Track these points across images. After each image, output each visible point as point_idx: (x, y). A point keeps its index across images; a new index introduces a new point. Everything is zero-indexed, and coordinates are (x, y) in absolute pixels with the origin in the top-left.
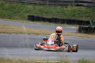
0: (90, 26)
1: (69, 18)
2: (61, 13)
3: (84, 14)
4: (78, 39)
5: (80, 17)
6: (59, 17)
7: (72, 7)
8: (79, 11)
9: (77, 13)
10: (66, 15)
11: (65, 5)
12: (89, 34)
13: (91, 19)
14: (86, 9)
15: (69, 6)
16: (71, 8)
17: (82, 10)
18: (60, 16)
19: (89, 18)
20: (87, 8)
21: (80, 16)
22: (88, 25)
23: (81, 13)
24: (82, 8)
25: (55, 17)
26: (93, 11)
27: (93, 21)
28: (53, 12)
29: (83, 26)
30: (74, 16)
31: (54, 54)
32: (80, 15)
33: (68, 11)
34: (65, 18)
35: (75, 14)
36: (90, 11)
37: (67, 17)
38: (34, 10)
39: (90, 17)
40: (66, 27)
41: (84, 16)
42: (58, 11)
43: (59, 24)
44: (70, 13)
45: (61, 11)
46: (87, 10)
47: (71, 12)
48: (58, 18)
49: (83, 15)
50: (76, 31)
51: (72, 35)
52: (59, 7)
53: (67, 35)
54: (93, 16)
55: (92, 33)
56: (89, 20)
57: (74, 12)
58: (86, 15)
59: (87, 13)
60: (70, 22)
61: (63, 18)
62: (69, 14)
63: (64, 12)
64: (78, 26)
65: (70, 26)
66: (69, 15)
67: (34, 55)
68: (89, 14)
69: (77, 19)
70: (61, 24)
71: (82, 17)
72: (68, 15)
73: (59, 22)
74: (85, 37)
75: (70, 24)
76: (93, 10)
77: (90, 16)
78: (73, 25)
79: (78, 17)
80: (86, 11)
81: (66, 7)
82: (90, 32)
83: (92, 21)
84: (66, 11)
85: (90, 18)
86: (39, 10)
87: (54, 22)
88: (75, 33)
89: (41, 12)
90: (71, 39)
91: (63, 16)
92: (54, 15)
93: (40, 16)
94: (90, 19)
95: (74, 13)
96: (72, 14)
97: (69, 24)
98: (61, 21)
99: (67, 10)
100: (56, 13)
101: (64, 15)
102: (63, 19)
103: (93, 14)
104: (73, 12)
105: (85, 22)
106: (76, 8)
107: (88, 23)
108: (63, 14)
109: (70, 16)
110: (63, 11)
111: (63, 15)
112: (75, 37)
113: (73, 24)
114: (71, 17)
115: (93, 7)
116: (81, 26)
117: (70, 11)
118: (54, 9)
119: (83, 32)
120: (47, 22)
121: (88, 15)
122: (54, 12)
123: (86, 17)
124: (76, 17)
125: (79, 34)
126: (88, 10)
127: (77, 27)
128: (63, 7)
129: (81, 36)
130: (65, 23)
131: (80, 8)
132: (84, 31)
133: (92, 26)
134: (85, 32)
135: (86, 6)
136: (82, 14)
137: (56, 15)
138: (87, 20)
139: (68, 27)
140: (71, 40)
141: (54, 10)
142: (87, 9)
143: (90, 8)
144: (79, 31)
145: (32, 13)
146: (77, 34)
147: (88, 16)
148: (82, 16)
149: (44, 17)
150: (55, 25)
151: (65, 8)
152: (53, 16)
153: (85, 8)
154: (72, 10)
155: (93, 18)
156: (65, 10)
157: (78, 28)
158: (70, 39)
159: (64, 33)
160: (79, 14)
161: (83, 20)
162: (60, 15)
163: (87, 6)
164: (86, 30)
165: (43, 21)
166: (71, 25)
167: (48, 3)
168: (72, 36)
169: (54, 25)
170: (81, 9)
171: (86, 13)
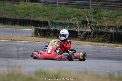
0: (49, 28)
1: (22, 17)
2: (11, 11)
3: (41, 13)
4: (33, 45)
5: (36, 16)
6: (8, 16)
7: (25, 3)
8: (35, 8)
9: (33, 11)
10: (17, 13)
11: (16, 1)
12: (48, 38)
13: (50, 18)
14: (43, 6)
15: (21, 3)
16: (23, 4)
17: (38, 7)
18: (10, 16)
20: (45, 5)
21: (36, 15)
22: (46, 27)
24: (38, 5)
25: (3, 16)
26: (52, 9)
27: (53, 21)
28: (0, 10)
29: (39, 28)
30: (27, 15)
31: (3, 64)
32: (36, 13)
33: (20, 8)
35: (30, 13)
36: (48, 8)
39: (49, 16)
40: (18, 29)
41: (41, 15)
42: (7, 9)
43: (9, 25)
44: (24, 11)
45: (11, 9)
47: (24, 10)
48: (7, 17)
49: (40, 14)
50: (31, 35)
53: (21, 39)
54: (52, 14)
55: (52, 36)
56: (48, 20)
57: (28, 10)
58: (43, 13)
59: (44, 11)
60: (24, 23)
61: (13, 17)
62: (21, 12)
63: (15, 11)
64: (34, 27)
65: (23, 28)
66: (22, 14)
68: (47, 13)
69: (32, 18)
70: (12, 25)
71: (39, 16)
72: (20, 13)
73: (9, 22)
74: (43, 42)
75: (23, 26)
76: (52, 7)
77: (48, 15)
78: (27, 27)
79: (33, 17)
80: (43, 9)
82: (49, 36)
83: (51, 22)
84: (17, 8)
85: (49, 17)
87: (3, 23)
88: (30, 37)
90: (26, 44)
91: (14, 15)
92: (3, 14)
94: (49, 18)
95: (28, 12)
96: (26, 13)
97: (22, 26)
98: (11, 21)
99: (19, 7)
100: (4, 11)
101: (16, 14)
102: (14, 19)
103: (52, 13)
104: (27, 10)
105: (43, 23)
106: (31, 5)
107: (46, 24)
108: (14, 12)
109: (23, 15)
110: (14, 9)
111: (13, 13)
112: (31, 43)
113: (27, 25)
114: (25, 17)
115: (52, 3)
118: (2, 6)
119: (40, 35)
121: (46, 14)
122: (2, 10)
123: (44, 17)
124: (31, 16)
125: (36, 39)
126: (46, 8)
127: (32, 29)
128: (13, 4)
129: (37, 41)
130: (16, 24)
131: (35, 5)
132: (42, 34)
133: (51, 28)
134: (43, 36)
135: (43, 2)
136: (38, 12)
137: (5, 14)
138: (44, 20)
139: (20, 29)
140: (26, 46)
141: (2, 7)
142: (45, 6)
143: (48, 5)
144: (35, 35)
146: (33, 38)
147: (46, 16)
148: (38, 14)
150: (4, 27)
151: (16, 5)
152: (1, 15)
153: (42, 5)
154: (25, 8)
155: (52, 18)
156: (16, 8)
157: (34, 30)
158: (24, 44)
159: (15, 37)
161: (40, 20)
162: (10, 14)
163: (45, 2)
164: (44, 33)
166: (24, 27)
168: (26, 41)
169: (2, 27)
170: (37, 7)
171: (43, 12)
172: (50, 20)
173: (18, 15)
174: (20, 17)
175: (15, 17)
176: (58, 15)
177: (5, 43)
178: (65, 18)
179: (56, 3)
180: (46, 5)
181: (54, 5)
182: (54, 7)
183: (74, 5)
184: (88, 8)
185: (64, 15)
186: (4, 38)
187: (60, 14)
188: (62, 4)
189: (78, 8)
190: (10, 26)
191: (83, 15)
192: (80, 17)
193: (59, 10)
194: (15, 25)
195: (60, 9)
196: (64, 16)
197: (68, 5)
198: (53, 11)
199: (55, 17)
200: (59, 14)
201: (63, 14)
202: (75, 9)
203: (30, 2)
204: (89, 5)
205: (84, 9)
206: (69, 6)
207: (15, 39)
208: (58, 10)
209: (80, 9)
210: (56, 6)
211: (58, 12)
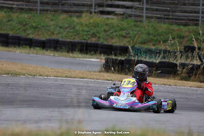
0: (129, 57)
1: (85, 40)
2: (67, 28)
3: (116, 32)
4: (102, 85)
5: (108, 37)
6: (62, 37)
7: (91, 15)
8: (106, 25)
9: (102, 29)
10: (77, 33)
11: (76, 12)
12: (126, 74)
13: (132, 41)
14: (120, 20)
15: (84, 15)
16: (88, 18)
17: (112, 23)
18: (66, 37)
19: (126, 40)
20: (123, 18)
21: (107, 35)
22: (124, 56)
23: (110, 29)
24: (112, 19)
25: (54, 37)
26: (135, 25)
27: (136, 46)
28: (50, 26)
30: (94, 35)
31: (52, 117)
32: (108, 33)
33: (82, 25)
34: (77, 40)
35: (98, 33)
36: (128, 24)
37: (79, 37)
38: (9, 21)
39: (129, 37)
40: (77, 59)
41: (116, 35)
42: (61, 25)
43: (62, 52)
44: (88, 29)
45: (67, 25)
46: (123, 23)
47: (89, 27)
48: (61, 39)
49: (114, 34)
50: (98, 69)
51: (92, 77)
52: (64, 16)
53: (81, 76)
54: (135, 35)
56: (127, 44)
57: (95, 27)
58: (120, 33)
59: (122, 29)
60: (87, 48)
61: (71, 39)
62: (83, 31)
63: (74, 28)
64: (104, 56)
65: (86, 58)
66: (85, 33)
67: (8, 120)
68: (127, 32)
70: (68, 52)
71: (112, 38)
72: (81, 33)
73: (64, 48)
75: (87, 53)
76: (135, 23)
77: (128, 35)
78: (92, 55)
79: (103, 38)
80: (120, 25)
81: (78, 17)
82: (129, 71)
83: (133, 47)
84: (77, 24)
85: (129, 39)
86: (20, 23)
87: (52, 49)
88: (98, 72)
89: (24, 25)
90: (89, 85)
91: (72, 36)
92: (53, 34)
93: (23, 35)
94: (129, 41)
95: (94, 30)
96: (92, 32)
97: (84, 53)
98: (67, 46)
99: (81, 22)
100: (56, 28)
101: (75, 34)
102: (71, 42)
103: (136, 33)
104: (93, 28)
105: (119, 49)
106: (100, 19)
107: (124, 50)
108: (71, 30)
109: (86, 36)
110: (72, 26)
111: (71, 32)
112: (98, 82)
113: (93, 52)
114: (89, 38)
115: (135, 16)
116: (110, 57)
117: (87, 25)
118: (52, 20)
119: (114, 70)
120: (36, 48)
121: (124, 34)
122: (52, 27)
123: (121, 38)
124: (99, 37)
125: (106, 75)
126: (125, 24)
127: (101, 59)
128: (71, 16)
129: (109, 78)
130: (75, 51)
131: (108, 19)
132: (117, 68)
133: (133, 58)
134: (118, 71)
135: (121, 15)
136: (111, 31)
137: (57, 34)
138: (122, 44)
139: (81, 59)
140: (90, 87)
141: (52, 23)
142: (123, 21)
143: (129, 20)
144: (105, 68)
145: (3, 28)
146: (102, 73)
147: (124, 37)
148: (111, 35)
149: (31, 36)
150: (54, 56)
151: (75, 19)
152: (50, 35)
153: (118, 19)
154: (90, 23)
155: (135, 40)
156: (75, 24)
157: (104, 61)
158: (86, 84)
159: (73, 73)
160: (105, 31)
161: (115, 45)
162: (65, 33)
163: (123, 14)
164: (120, 66)
165: (28, 47)
166: (88, 56)
167: (39, 7)
168: (91, 79)
169: (52, 55)
170: (110, 22)
171: (120, 30)
172: (132, 45)
173: (78, 36)
174: (81, 38)
175: (74, 39)
176: (144, 37)
177: (55, 83)
178: (156, 41)
179: (142, 16)
180: (125, 20)
181: (138, 19)
182: (139, 23)
183: (172, 19)
184: (197, 25)
185: (155, 36)
186: (55, 73)
187: (149, 34)
188: (152, 18)
189: (179, 24)
190: (64, 53)
191: (186, 36)
192: (182, 40)
193: (147, 28)
194: (72, 52)
195: (148, 26)
196: (154, 38)
197: (162, 20)
198: (137, 29)
199: (140, 40)
200: (146, 34)
201: (153, 34)
202: (175, 27)
203: (99, 13)
204: (198, 20)
205: (190, 27)
206: (164, 21)
207: (73, 76)
208: (144, 27)
209: (182, 27)
210: (141, 21)
211: (146, 32)
